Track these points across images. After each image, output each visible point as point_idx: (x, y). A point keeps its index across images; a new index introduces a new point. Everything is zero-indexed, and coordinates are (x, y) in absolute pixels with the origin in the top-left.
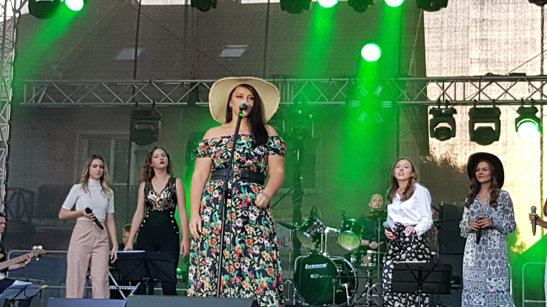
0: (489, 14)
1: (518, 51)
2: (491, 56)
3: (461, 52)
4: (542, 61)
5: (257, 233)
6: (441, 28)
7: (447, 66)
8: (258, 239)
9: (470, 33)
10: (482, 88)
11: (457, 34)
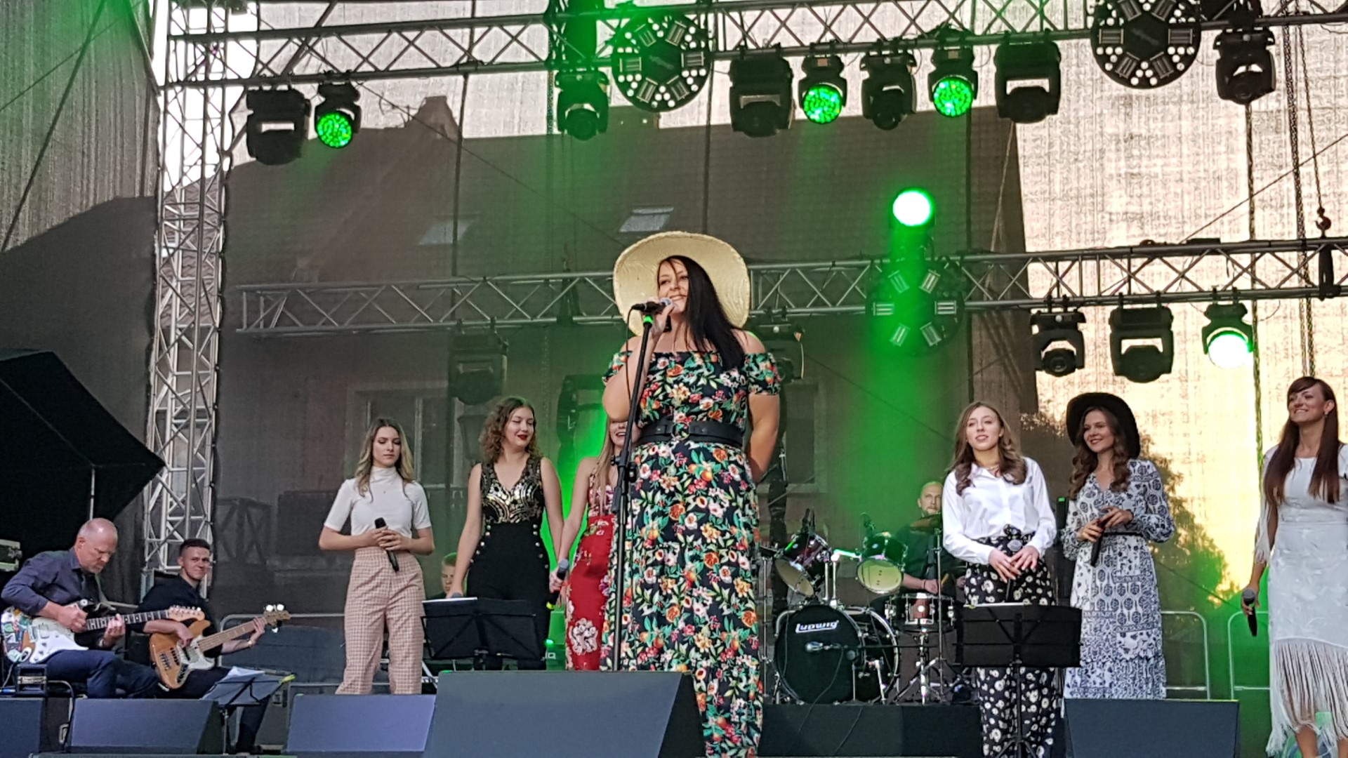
0: (1142, 124)
1: (1203, 196)
2: (1150, 207)
3: (1089, 200)
4: (1252, 212)
5: (725, 541)
6: (1048, 155)
7: (1064, 230)
8: (727, 553)
9: (1106, 164)
10: (1133, 270)
11: (1081, 165)
